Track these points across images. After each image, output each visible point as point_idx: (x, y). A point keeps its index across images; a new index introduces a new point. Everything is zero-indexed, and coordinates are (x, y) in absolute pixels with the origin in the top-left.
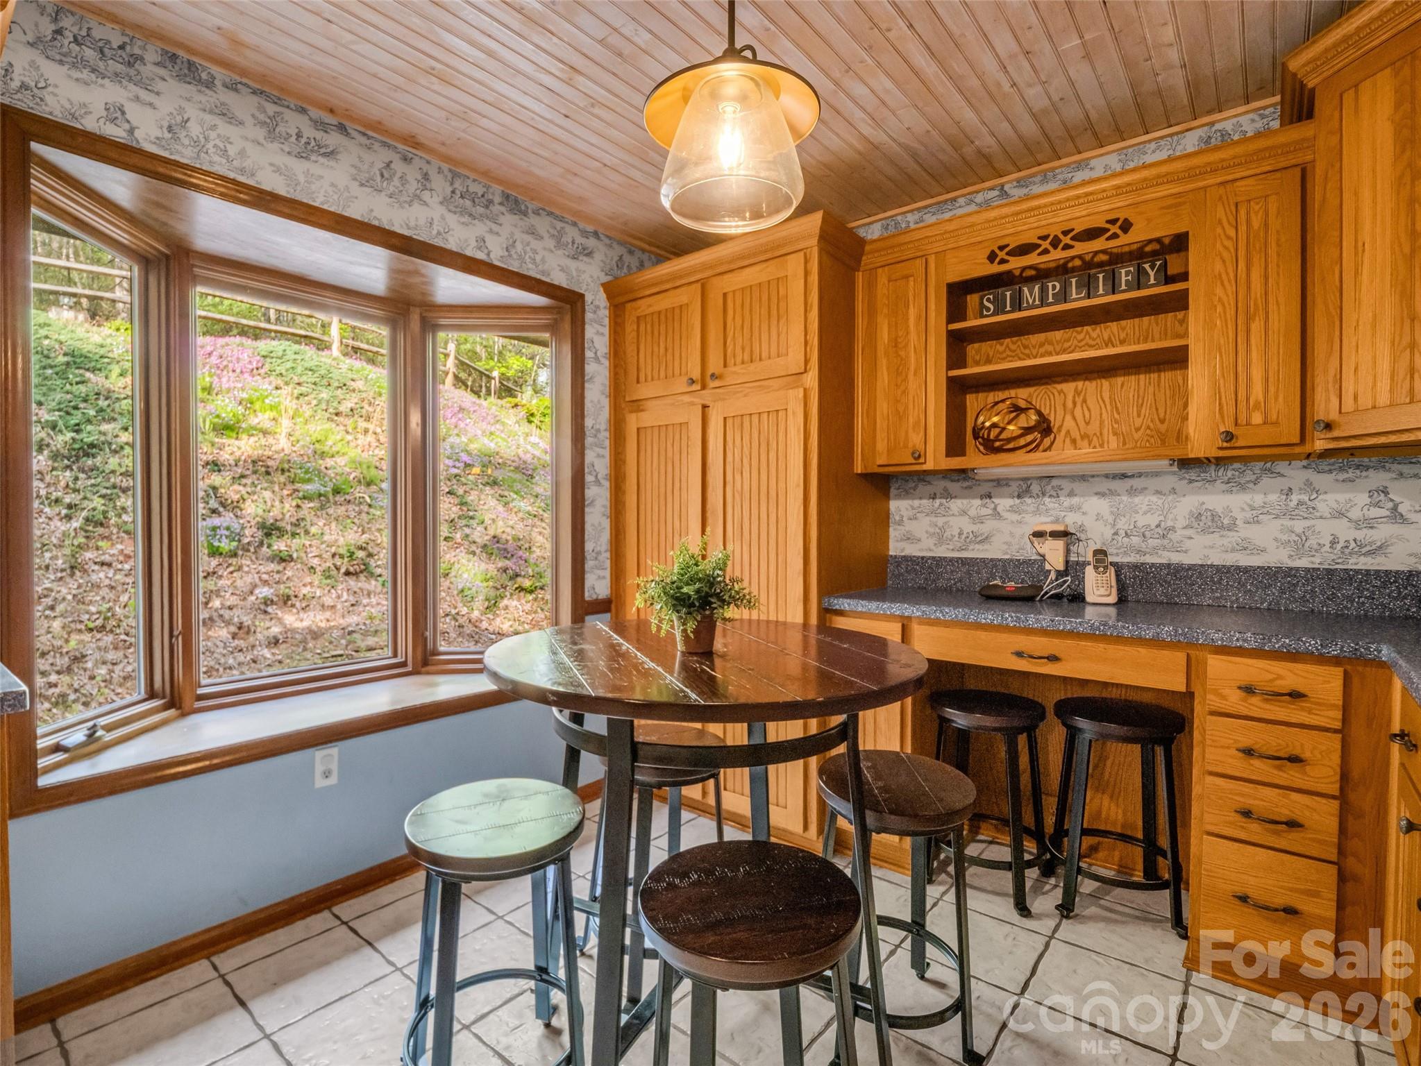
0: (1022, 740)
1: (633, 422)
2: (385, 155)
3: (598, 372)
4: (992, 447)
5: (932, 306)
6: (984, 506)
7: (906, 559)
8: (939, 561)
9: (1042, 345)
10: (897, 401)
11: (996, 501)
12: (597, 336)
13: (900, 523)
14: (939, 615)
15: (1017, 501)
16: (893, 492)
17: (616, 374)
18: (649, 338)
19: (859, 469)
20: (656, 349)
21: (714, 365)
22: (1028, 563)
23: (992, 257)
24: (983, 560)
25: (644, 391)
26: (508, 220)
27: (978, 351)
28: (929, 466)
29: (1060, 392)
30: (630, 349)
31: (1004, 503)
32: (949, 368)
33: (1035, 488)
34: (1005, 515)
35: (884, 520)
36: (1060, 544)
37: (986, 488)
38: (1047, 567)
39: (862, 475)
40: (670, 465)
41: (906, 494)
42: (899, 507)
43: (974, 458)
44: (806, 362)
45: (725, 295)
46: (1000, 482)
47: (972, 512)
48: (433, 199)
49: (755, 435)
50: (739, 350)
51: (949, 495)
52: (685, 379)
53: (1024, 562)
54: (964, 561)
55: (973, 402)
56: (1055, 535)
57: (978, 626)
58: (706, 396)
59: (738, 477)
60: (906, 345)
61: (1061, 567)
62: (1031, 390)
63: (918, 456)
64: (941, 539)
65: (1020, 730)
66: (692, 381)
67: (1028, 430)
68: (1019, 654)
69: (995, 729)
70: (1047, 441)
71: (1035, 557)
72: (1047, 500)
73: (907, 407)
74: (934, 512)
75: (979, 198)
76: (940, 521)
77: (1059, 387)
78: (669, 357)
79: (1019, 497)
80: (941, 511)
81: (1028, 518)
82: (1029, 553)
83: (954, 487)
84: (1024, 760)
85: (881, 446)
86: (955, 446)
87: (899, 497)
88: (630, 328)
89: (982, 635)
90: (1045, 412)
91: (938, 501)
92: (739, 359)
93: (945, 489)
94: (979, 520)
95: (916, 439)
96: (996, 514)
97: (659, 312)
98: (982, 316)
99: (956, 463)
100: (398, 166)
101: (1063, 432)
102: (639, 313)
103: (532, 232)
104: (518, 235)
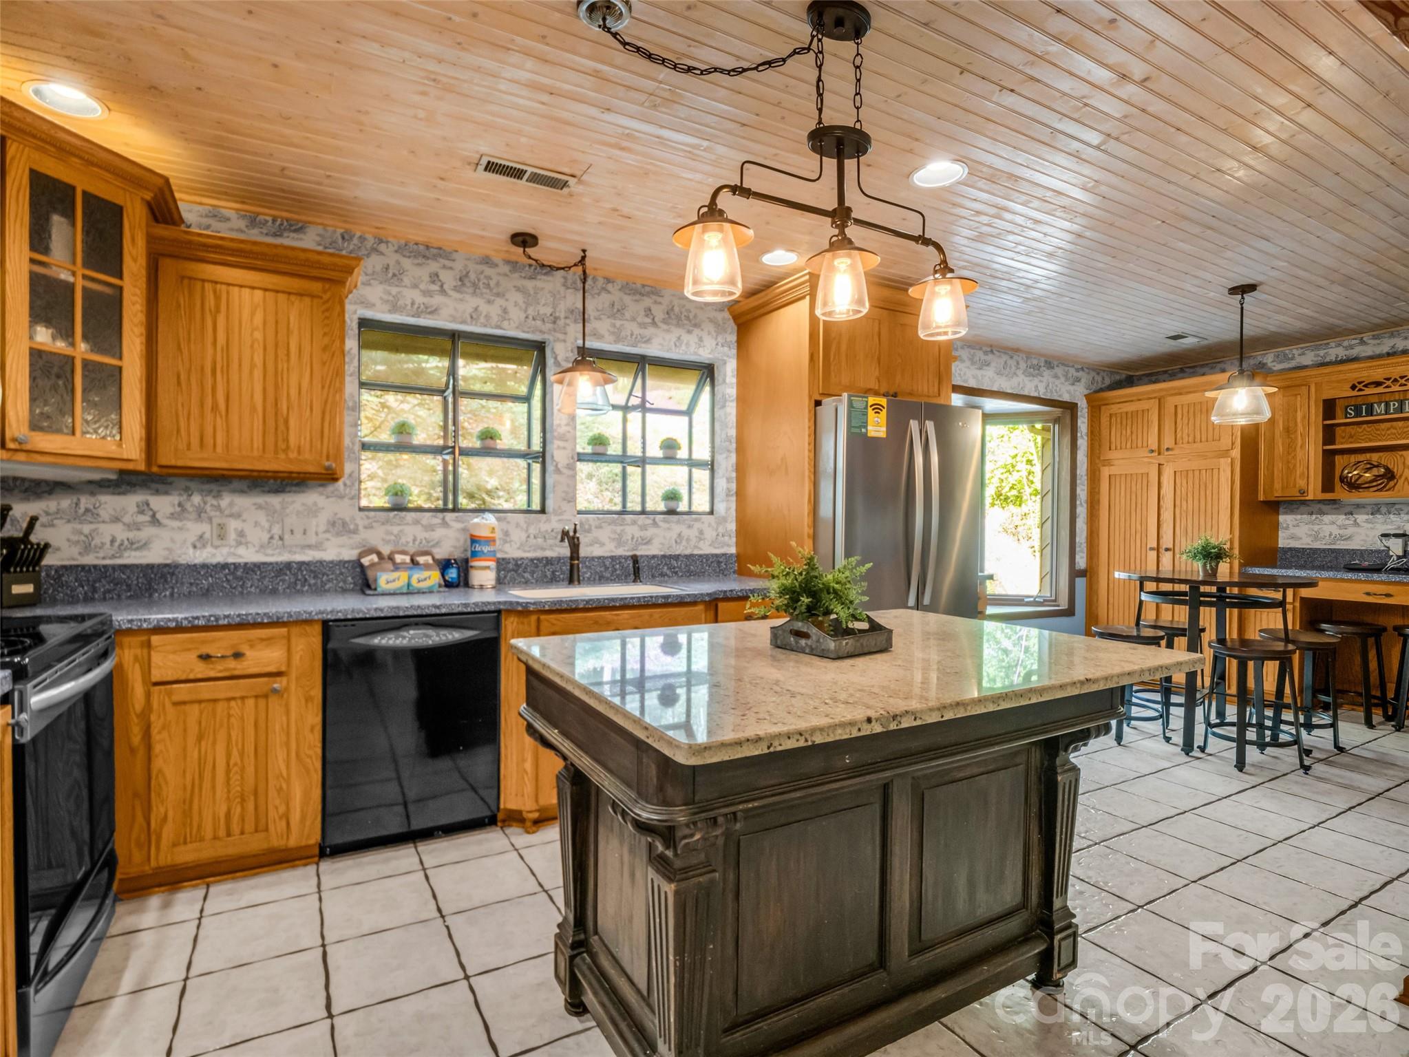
0: (1371, 641)
1: (1105, 472)
2: (1005, 358)
3: (1083, 443)
4: (1354, 486)
5: (1313, 410)
6: (1348, 519)
7: (1290, 549)
8: (1315, 551)
9: (1388, 429)
10: (1288, 462)
11: (1356, 516)
12: (1083, 425)
13: (1287, 528)
14: (1318, 575)
15: (1371, 517)
16: (1281, 510)
17: (1092, 444)
18: (1119, 426)
19: (1261, 498)
20: (1124, 432)
21: (1168, 442)
22: (1379, 552)
23: (1353, 387)
24: (1347, 550)
25: (1113, 455)
26: (1047, 373)
27: (1343, 431)
28: (1310, 497)
29: (1401, 456)
30: (1105, 432)
31: (1361, 518)
32: (1324, 444)
33: (1384, 509)
34: (1363, 524)
35: (1276, 526)
36: (1400, 541)
37: (1348, 509)
38: (1391, 553)
39: (1264, 502)
40: (1134, 497)
41: (1292, 512)
42: (1284, 519)
43: (1341, 493)
44: (1233, 444)
45: (1176, 406)
46: (1358, 506)
47: (1339, 522)
48: (1019, 372)
49: (1197, 481)
50: (1185, 436)
51: (1322, 513)
52: (1147, 450)
53: (1376, 551)
54: (1333, 551)
55: (1340, 460)
56: (1396, 536)
57: (1342, 580)
58: (1161, 459)
59: (1184, 503)
60: (1296, 431)
61: (1401, 553)
62: (1381, 454)
63: (1302, 492)
64: (1316, 538)
65: (1371, 635)
66: (1152, 451)
67: (1377, 477)
68: (1368, 594)
69: (1354, 634)
70: (1392, 483)
71: (1383, 548)
72: (1392, 516)
73: (1295, 466)
74: (1312, 523)
75: (1346, 343)
76: (1316, 528)
77: (1400, 453)
78: (1134, 437)
79: (1372, 514)
80: (1317, 521)
81: (1378, 526)
82: (1379, 545)
83: (1324, 508)
84: (1373, 665)
85: (1277, 485)
86: (1328, 486)
87: (1286, 513)
88: (1104, 420)
89: (1345, 585)
90: (1391, 467)
91: (1314, 517)
92: (1186, 440)
93: (1320, 509)
94: (1345, 527)
95: (1301, 483)
96: (1356, 524)
97: (1127, 413)
98: (1346, 418)
99: (1329, 496)
100: (1010, 362)
101: (1403, 478)
102: (1112, 412)
103: (1056, 377)
104: (1051, 380)
